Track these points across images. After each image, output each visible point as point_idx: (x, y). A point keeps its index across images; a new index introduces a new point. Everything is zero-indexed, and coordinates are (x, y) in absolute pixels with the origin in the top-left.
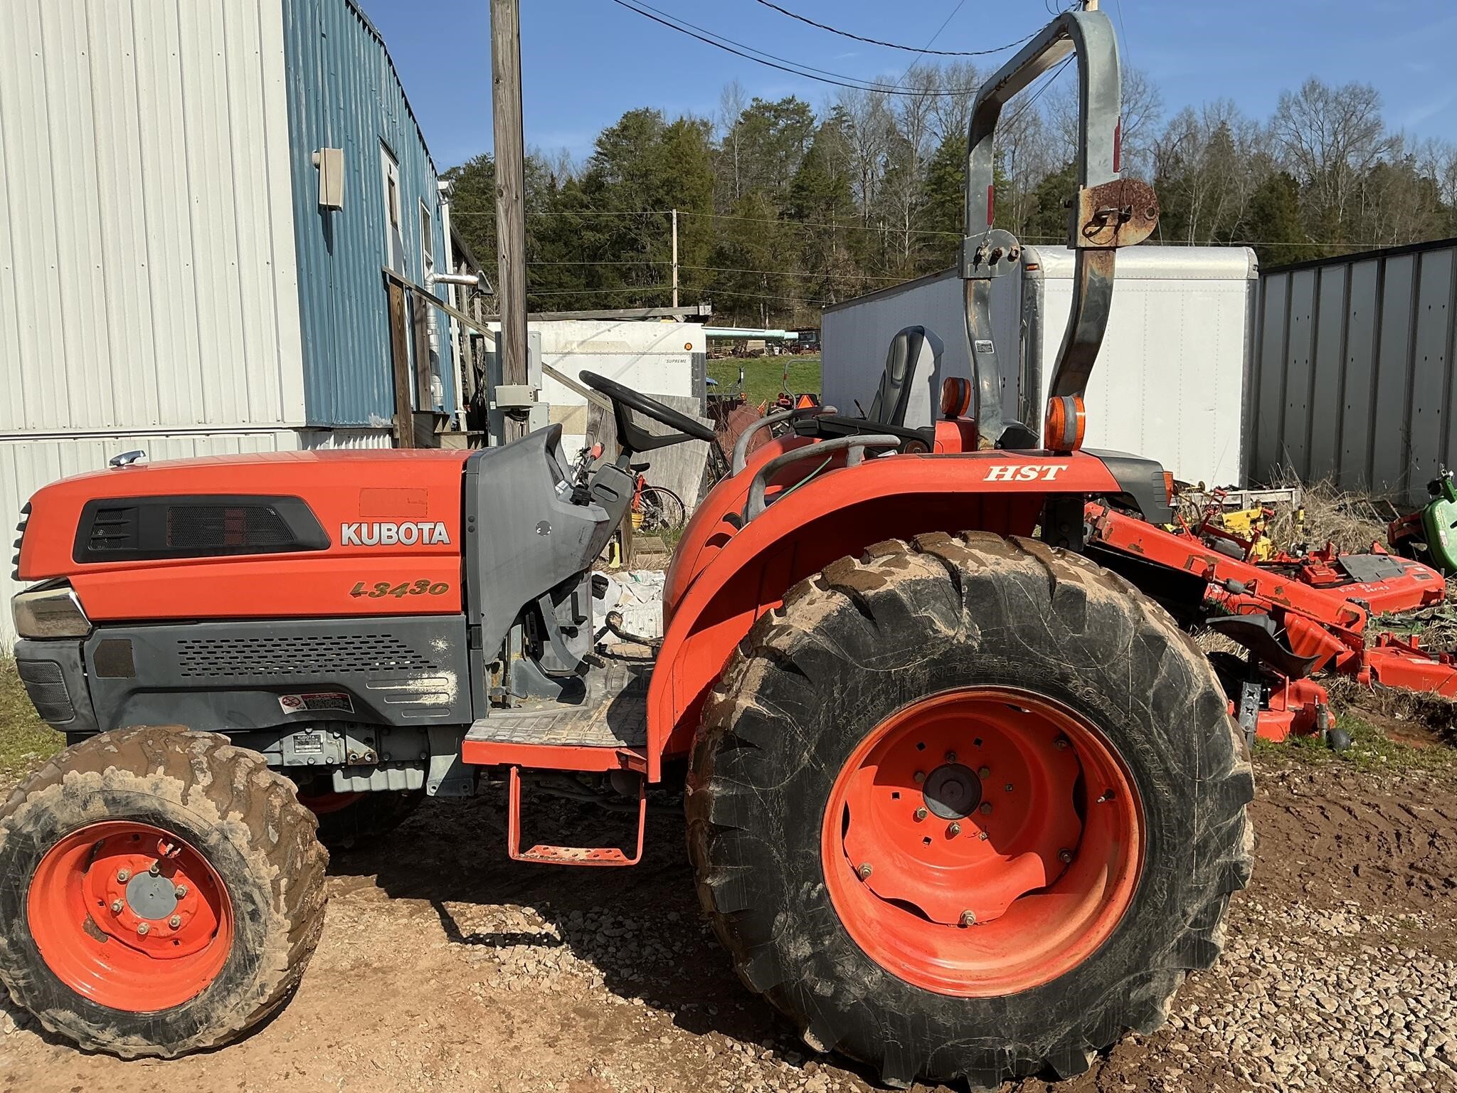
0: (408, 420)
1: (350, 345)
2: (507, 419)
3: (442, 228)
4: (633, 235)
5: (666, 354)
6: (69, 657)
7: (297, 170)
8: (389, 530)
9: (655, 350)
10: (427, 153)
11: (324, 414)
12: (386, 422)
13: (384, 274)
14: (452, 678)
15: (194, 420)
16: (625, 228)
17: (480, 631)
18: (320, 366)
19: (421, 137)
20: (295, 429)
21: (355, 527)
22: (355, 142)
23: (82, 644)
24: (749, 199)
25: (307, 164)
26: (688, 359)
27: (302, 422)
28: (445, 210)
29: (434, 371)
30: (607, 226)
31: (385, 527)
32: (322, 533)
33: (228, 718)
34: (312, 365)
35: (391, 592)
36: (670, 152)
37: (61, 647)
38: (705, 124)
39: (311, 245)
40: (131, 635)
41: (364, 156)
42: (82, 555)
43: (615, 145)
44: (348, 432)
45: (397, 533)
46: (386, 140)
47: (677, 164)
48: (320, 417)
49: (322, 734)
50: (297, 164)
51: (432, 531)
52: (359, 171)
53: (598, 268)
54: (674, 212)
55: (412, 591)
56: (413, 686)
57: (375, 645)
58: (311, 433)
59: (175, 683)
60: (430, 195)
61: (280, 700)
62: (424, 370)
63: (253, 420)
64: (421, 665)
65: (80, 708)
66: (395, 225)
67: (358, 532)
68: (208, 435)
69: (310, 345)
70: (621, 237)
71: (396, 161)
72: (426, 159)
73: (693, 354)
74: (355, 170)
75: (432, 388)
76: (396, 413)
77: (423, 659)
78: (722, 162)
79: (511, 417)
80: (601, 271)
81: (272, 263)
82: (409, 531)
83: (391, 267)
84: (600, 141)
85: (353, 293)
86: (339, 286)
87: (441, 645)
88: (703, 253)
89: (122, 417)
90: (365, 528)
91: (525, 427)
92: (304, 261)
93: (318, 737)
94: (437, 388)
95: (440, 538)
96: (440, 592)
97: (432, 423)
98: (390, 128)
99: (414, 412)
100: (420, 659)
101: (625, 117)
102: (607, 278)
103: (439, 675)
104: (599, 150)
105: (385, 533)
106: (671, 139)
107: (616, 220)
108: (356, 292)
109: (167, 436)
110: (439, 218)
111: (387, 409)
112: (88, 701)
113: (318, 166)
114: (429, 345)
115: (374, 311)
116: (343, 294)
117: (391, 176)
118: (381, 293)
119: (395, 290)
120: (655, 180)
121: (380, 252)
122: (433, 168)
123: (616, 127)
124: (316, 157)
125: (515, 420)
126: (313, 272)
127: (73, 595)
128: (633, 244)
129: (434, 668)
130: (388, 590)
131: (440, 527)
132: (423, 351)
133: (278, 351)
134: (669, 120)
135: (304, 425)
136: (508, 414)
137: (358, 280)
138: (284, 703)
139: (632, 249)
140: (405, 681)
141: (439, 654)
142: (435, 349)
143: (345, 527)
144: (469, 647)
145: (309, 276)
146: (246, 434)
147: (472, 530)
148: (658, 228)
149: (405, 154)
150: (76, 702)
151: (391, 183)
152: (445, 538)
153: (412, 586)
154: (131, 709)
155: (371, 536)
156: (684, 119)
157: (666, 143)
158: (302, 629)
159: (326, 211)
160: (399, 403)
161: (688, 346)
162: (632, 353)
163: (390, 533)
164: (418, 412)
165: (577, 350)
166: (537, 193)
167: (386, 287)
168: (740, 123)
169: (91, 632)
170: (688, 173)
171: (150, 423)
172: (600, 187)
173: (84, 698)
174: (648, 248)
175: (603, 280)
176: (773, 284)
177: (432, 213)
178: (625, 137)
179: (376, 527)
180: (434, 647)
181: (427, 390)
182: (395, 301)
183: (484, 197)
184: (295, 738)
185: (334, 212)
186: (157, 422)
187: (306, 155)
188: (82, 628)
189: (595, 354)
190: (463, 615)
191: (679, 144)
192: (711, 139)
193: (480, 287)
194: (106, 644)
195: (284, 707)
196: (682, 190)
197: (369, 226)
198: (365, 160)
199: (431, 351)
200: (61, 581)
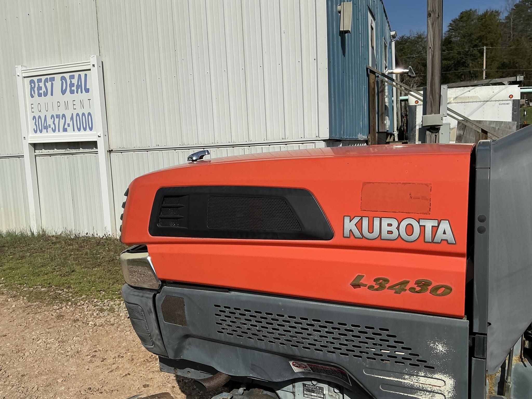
0: (375, 136)
1: (351, 101)
2: (428, 133)
3: (391, 52)
4: (464, 60)
5: (499, 101)
6: (147, 305)
7: (330, 13)
8: (390, 225)
9: (492, 99)
10: (387, 19)
11: (338, 133)
12: (365, 137)
13: (367, 69)
14: (450, 382)
15: (281, 138)
16: (460, 58)
17: (484, 341)
18: (337, 110)
19: (385, 11)
20: (324, 140)
21: (356, 220)
22: (357, 5)
23: (154, 296)
24: (518, 40)
25: (335, 10)
26: (511, 103)
27: (327, 137)
28: (393, 44)
29: (386, 114)
30: (453, 58)
31: (385, 222)
32: (326, 224)
33: (252, 369)
34: (333, 109)
35: (390, 288)
36: (482, 25)
37: (142, 297)
38: (497, 12)
39: (335, 51)
40: (183, 294)
41: (361, 13)
42: (154, 231)
43: (457, 25)
44: (348, 142)
45: (398, 228)
46: (371, 8)
47: (485, 29)
48: (336, 135)
49: (325, 386)
50: (330, 9)
51: (435, 229)
52: (359, 19)
53: (448, 75)
54: (485, 48)
55: (412, 290)
56: (408, 381)
57: (373, 336)
58: (330, 142)
59: (213, 337)
60: (387, 37)
61: (291, 363)
62: (382, 114)
63: (305, 137)
64: (417, 363)
65: (155, 340)
66: (373, 48)
67: (359, 225)
68: (286, 144)
69: (333, 99)
70: (458, 62)
71: (374, 20)
72: (386, 21)
73: (514, 100)
74: (357, 19)
75: (385, 122)
76: (369, 133)
77: (420, 358)
78: (505, 26)
79: (430, 131)
80: (449, 76)
81: (316, 59)
82: (410, 226)
83: (370, 65)
84: (451, 24)
85: (353, 76)
86: (347, 72)
87: (440, 348)
88: (496, 64)
89: (251, 138)
90: (365, 222)
91: (438, 136)
92: (332, 57)
93: (322, 389)
94: (387, 122)
95: (444, 237)
96: (442, 295)
97: (386, 137)
98: (372, 3)
99: (377, 133)
100: (417, 358)
101: (461, 13)
102: (452, 79)
103: (436, 376)
104: (451, 28)
105: (385, 228)
106: (482, 19)
107: (457, 55)
108: (355, 76)
109: (269, 145)
110: (390, 48)
111: (366, 132)
112: (159, 337)
113: (340, 12)
114: (385, 103)
115: (362, 86)
116: (349, 76)
117: (372, 25)
118: (365, 78)
119: (372, 76)
120: (474, 37)
121: (366, 59)
122: (389, 26)
123: (457, 18)
124: (339, 8)
125: (432, 133)
126: (336, 64)
127: (149, 259)
128: (464, 64)
129: (431, 369)
130: (387, 286)
131: (445, 225)
132: (382, 105)
133: (318, 102)
134: (481, 12)
135: (328, 138)
136: (428, 130)
137: (356, 71)
138: (294, 365)
139: (463, 66)
140: (401, 374)
141: (438, 356)
142: (387, 104)
143: (347, 220)
144: (472, 354)
145: (334, 66)
146: (302, 143)
147: (482, 231)
148: (475, 57)
149: (378, 16)
150: (153, 336)
151: (372, 28)
152: (449, 236)
153: (412, 284)
154: (187, 347)
155: (371, 230)
156: (488, 10)
157: (480, 22)
158: (307, 310)
159: (343, 34)
160: (371, 129)
161: (511, 96)
162: (480, 102)
163: (390, 229)
164: (378, 132)
165: (453, 102)
166: (423, 48)
167: (368, 75)
168: (514, 9)
169: (161, 287)
170: (489, 32)
171: (263, 140)
172: (450, 42)
173: (157, 335)
174: (471, 65)
175: (450, 80)
176: (528, 76)
177: (388, 45)
178: (462, 21)
179: (377, 222)
180: (432, 349)
181: (383, 123)
182: (371, 81)
183: (402, 52)
184: (304, 385)
185: (346, 34)
186: (266, 139)
187: (334, 6)
188: (155, 285)
189: (462, 103)
190: (465, 321)
191: (486, 21)
192: (499, 18)
193: (409, 74)
194: (169, 299)
195: (294, 368)
196: (487, 40)
197: (362, 47)
198: (361, 15)
199: (386, 106)
200: (143, 248)
